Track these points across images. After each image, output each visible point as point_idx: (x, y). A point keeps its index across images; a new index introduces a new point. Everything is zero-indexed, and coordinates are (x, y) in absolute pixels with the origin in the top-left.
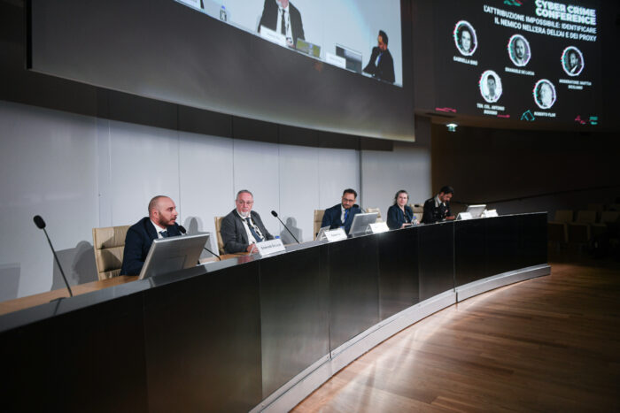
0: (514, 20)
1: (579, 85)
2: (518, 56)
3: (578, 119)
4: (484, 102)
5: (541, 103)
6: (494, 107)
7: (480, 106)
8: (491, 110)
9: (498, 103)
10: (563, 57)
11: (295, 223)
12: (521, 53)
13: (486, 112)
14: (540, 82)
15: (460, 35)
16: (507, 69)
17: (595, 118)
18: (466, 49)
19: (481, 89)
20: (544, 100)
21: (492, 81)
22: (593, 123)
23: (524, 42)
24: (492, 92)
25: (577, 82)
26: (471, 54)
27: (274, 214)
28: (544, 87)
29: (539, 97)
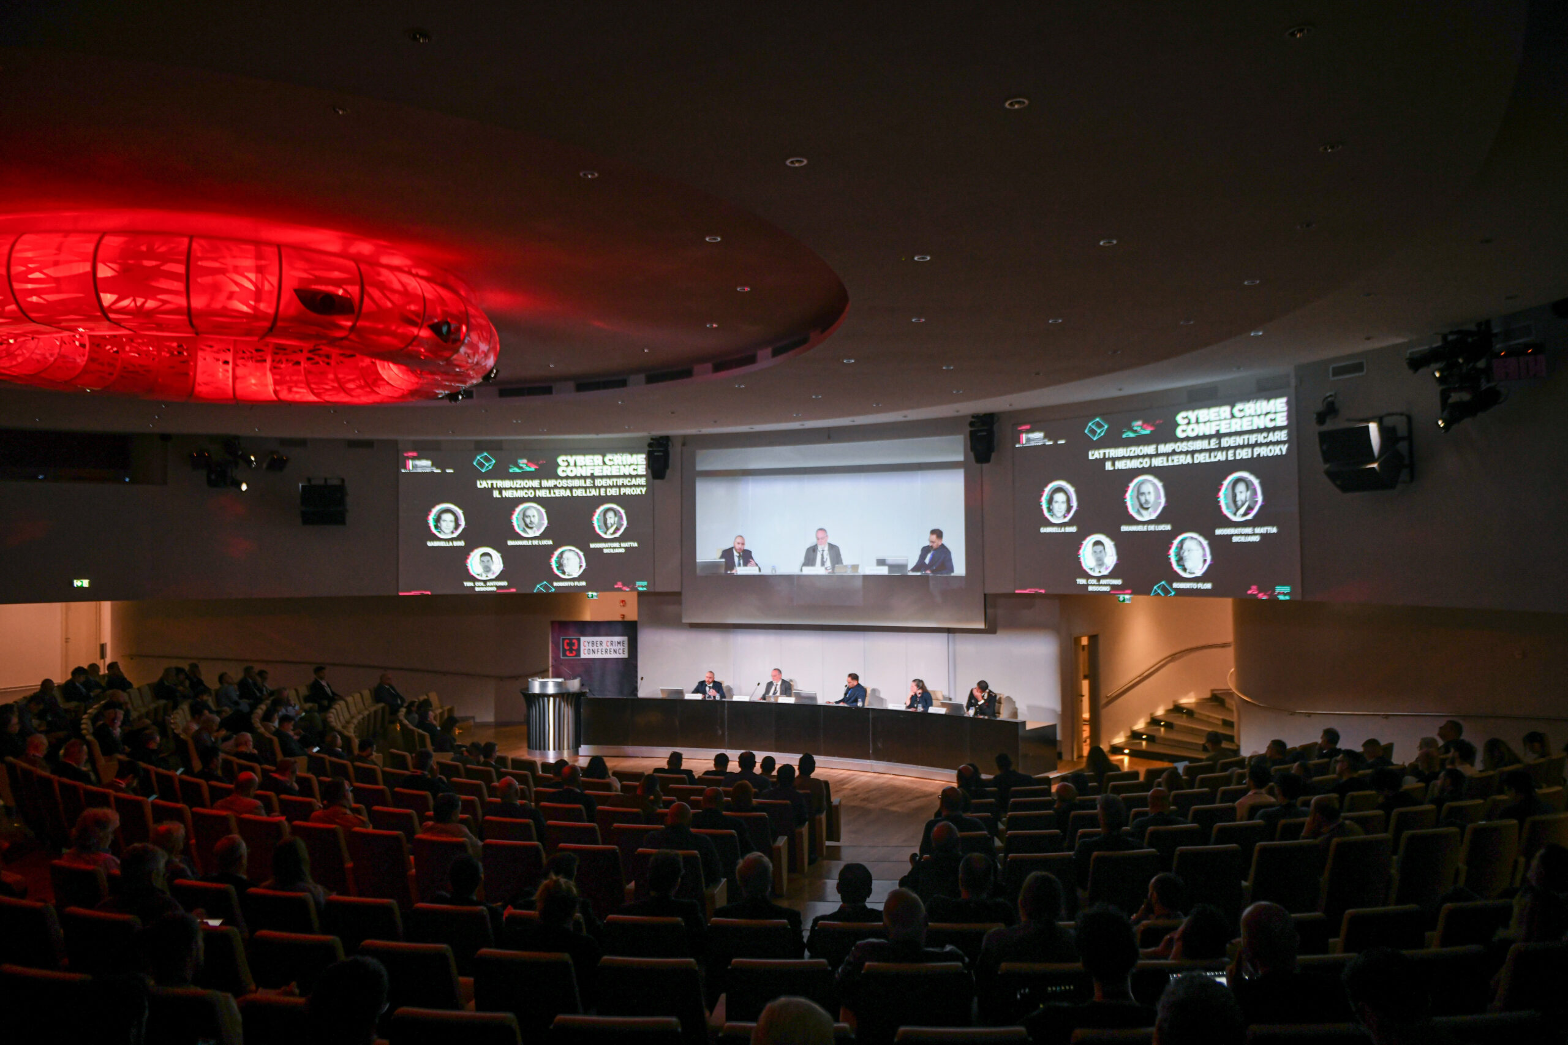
0: (1138, 457)
1: (1254, 534)
2: (1143, 507)
3: (1254, 590)
4: (1088, 576)
5: (1185, 570)
6: (1103, 582)
7: (1081, 581)
8: (1099, 585)
9: (1112, 575)
10: (1222, 494)
11: (879, 692)
12: (1147, 502)
13: (1090, 589)
14: (1180, 538)
15: (1050, 501)
16: (1124, 528)
17: (1287, 589)
18: (1060, 514)
19: (1082, 560)
20: (1188, 565)
21: (1100, 548)
22: (1281, 597)
23: (1154, 485)
24: (1100, 563)
25: (1249, 530)
26: (1067, 520)
27: (759, 684)
28: (1186, 545)
29: (1180, 560)
